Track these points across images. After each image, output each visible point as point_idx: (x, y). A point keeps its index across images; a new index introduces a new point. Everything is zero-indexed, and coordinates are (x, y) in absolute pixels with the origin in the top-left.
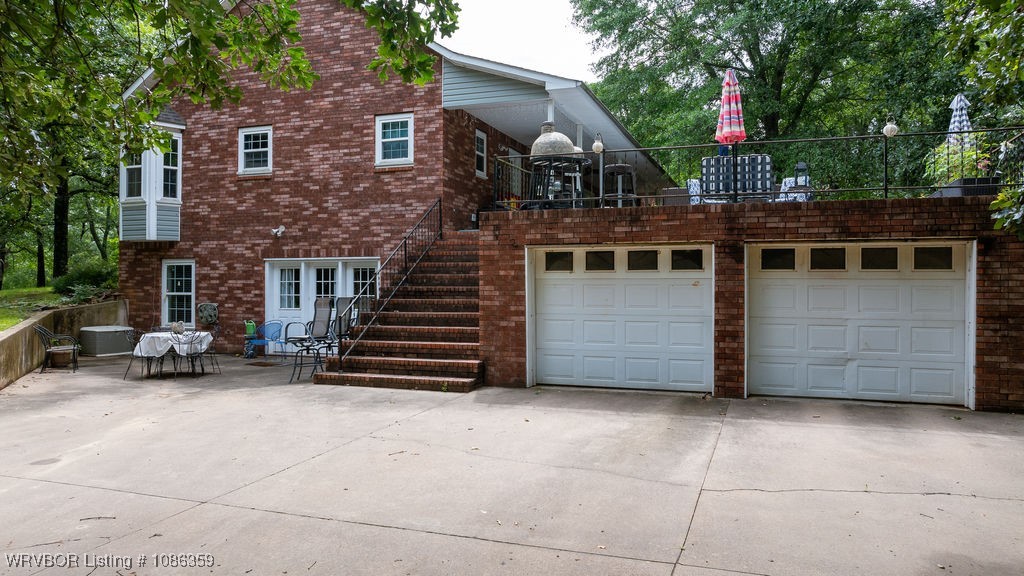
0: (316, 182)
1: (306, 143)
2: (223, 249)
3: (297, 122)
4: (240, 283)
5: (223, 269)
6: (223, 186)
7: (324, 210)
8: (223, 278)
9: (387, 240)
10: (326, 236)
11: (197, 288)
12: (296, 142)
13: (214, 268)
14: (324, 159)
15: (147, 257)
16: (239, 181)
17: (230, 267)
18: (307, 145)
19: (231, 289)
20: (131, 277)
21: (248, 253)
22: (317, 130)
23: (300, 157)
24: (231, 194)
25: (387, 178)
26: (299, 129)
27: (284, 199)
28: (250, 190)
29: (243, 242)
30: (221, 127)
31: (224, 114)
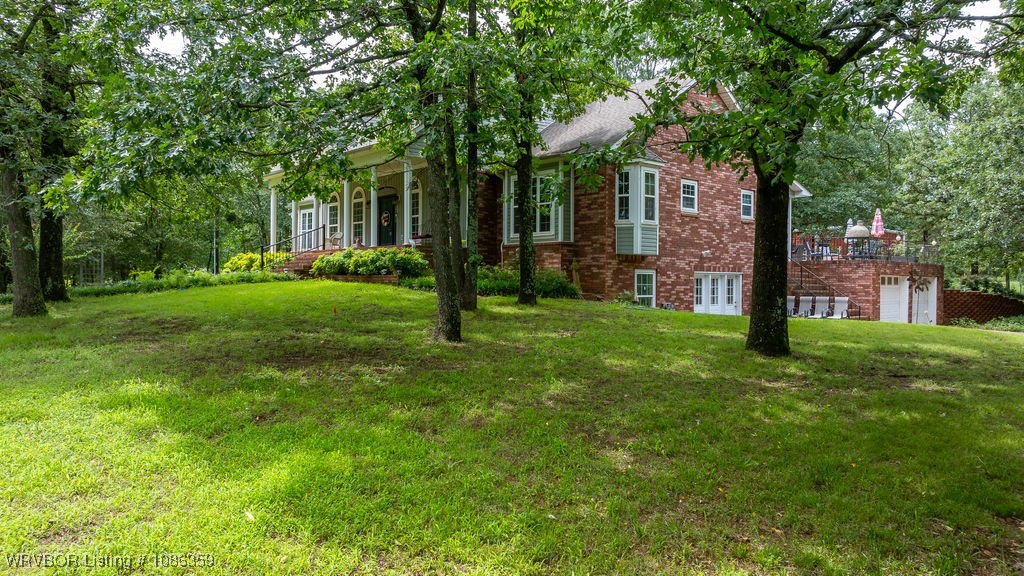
0: (718, 224)
1: (714, 197)
2: (673, 263)
3: (709, 183)
4: (682, 288)
5: (674, 278)
6: (674, 218)
7: (722, 242)
8: (674, 284)
9: (746, 263)
10: (724, 259)
11: (658, 292)
12: (710, 196)
13: (669, 277)
14: (722, 210)
15: (626, 267)
16: (682, 216)
17: (678, 277)
18: (715, 199)
19: (678, 292)
20: (615, 283)
21: (688, 268)
22: (719, 190)
23: (712, 206)
24: (678, 225)
25: (746, 227)
26: (711, 188)
27: (704, 232)
28: (688, 223)
29: (684, 259)
30: (672, 174)
31: (674, 165)
